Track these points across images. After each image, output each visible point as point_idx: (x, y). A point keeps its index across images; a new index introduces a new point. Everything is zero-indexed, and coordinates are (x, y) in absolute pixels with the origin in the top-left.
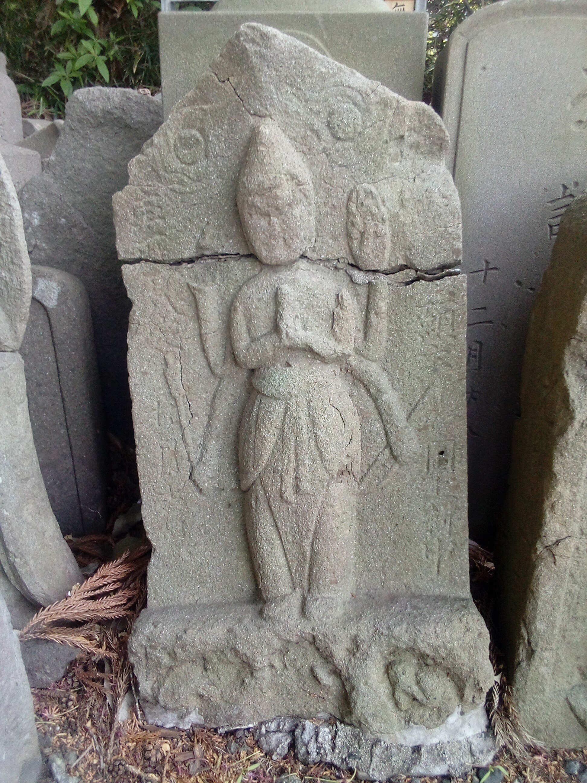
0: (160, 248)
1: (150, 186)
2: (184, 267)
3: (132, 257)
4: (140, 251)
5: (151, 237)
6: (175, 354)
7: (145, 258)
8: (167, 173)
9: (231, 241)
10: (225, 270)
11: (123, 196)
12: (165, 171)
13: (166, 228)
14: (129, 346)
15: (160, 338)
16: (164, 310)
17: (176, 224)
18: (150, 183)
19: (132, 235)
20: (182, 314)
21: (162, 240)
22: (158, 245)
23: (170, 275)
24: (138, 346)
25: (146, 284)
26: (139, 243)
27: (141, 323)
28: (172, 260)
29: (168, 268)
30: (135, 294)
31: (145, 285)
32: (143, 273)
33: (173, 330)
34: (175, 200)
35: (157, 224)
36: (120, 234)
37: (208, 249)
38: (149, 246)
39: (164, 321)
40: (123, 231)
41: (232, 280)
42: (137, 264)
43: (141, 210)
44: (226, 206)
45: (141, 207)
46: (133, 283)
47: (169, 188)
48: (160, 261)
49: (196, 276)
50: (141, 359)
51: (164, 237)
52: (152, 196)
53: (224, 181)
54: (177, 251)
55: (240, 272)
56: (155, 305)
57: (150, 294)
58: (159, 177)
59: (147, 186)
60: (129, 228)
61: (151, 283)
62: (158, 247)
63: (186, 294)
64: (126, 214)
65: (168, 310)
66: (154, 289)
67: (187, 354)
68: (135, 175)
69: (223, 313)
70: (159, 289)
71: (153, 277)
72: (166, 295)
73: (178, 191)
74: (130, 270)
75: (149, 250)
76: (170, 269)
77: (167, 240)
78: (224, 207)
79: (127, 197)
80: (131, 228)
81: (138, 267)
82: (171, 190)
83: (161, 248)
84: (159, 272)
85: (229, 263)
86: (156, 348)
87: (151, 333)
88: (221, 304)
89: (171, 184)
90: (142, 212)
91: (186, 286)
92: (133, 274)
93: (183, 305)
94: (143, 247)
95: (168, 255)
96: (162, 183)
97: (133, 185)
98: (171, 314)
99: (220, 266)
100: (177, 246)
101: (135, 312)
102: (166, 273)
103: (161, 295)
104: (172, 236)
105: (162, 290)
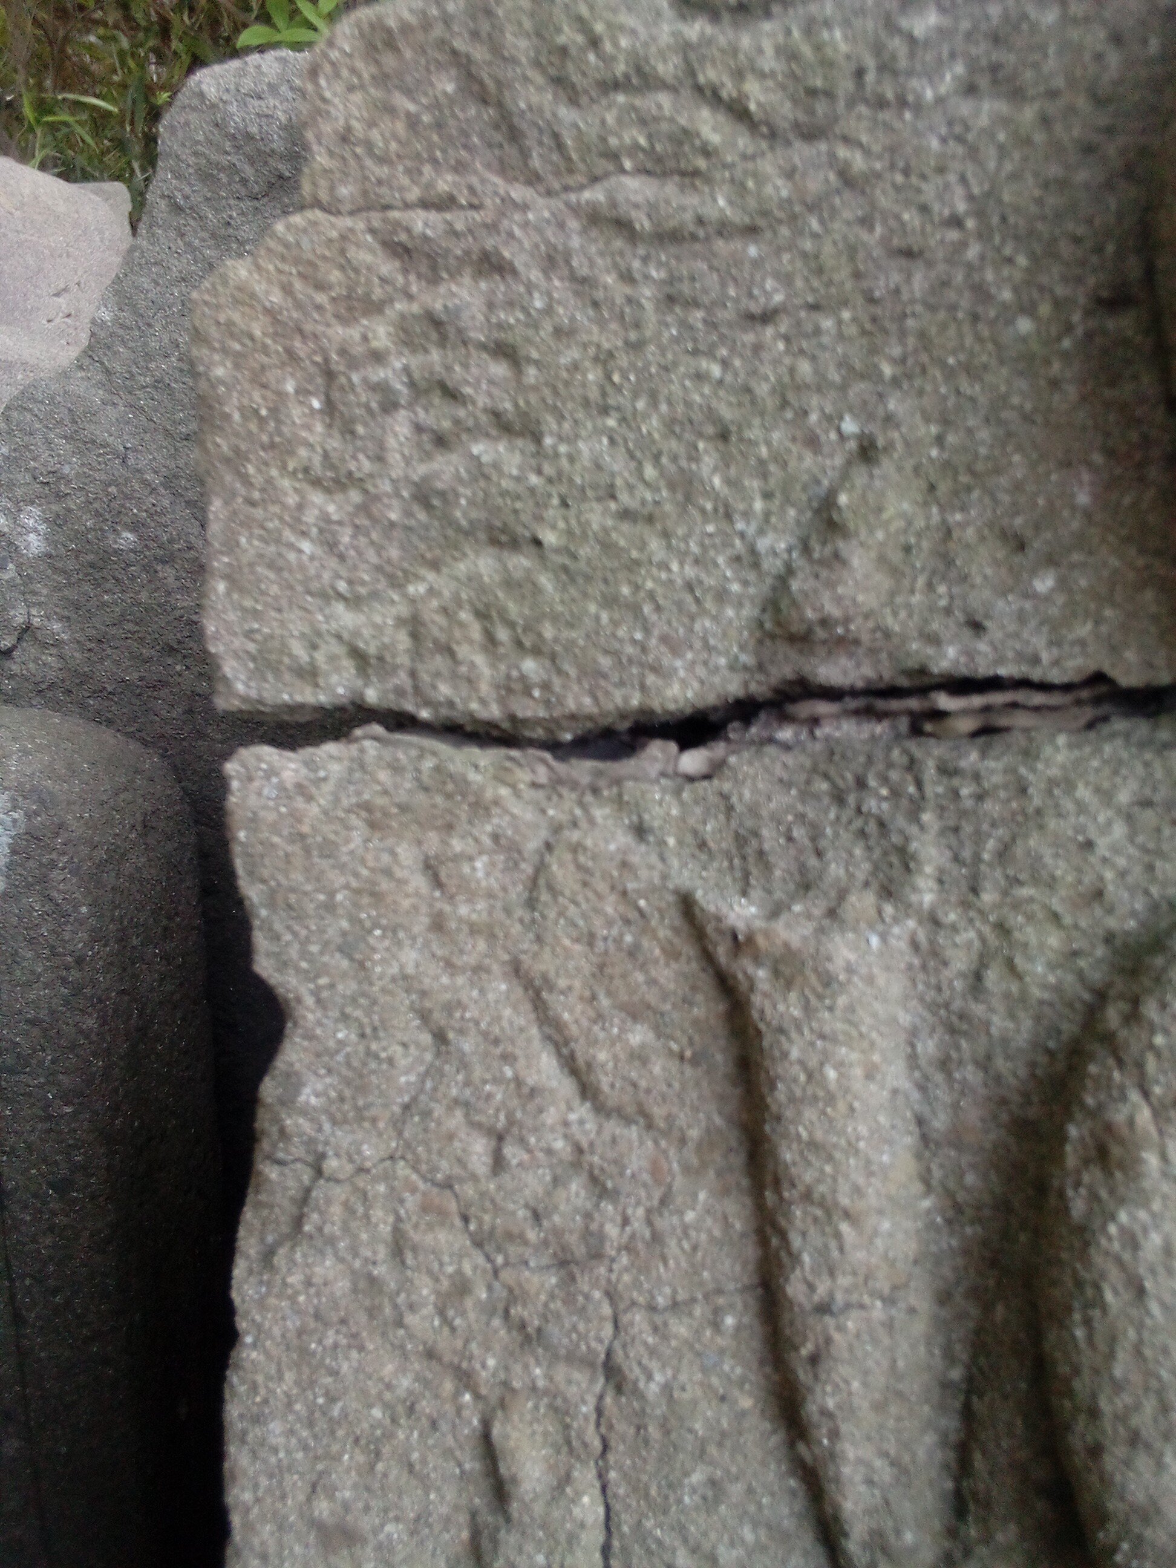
0: (491, 639)
1: (446, 203)
2: (653, 770)
3: (307, 695)
4: (358, 656)
5: (435, 565)
6: (561, 1412)
7: (392, 702)
8: (574, 101)
9: (1044, 583)
10: (991, 807)
11: (259, 288)
12: (559, 82)
13: (540, 502)
14: (242, 1324)
15: (462, 1288)
16: (497, 1080)
17: (618, 464)
18: (444, 183)
19: (306, 546)
20: (628, 1121)
21: (509, 584)
22: (482, 615)
23: (557, 829)
24: (301, 1332)
25: (385, 885)
26: (354, 602)
27: (332, 1164)
28: (573, 717)
29: (542, 775)
30: (304, 954)
31: (377, 896)
32: (367, 807)
33: (558, 1233)
34: (619, 291)
35: (480, 472)
36: (231, 546)
37: (846, 643)
38: (414, 626)
39: (498, 1163)
40: (248, 523)
41: (1052, 884)
42: (331, 748)
43: (379, 374)
44: (1029, 309)
45: (378, 357)
46: (297, 877)
47: (575, 210)
48: (491, 724)
49: (741, 841)
50: (321, 1425)
51: (521, 562)
52: (454, 274)
53: (1028, 114)
54: (616, 654)
55: (1119, 830)
56: (440, 1037)
57: (410, 957)
58: (514, 135)
59: (425, 204)
60: (292, 500)
61: (419, 882)
62: (476, 631)
63: (666, 974)
64: (274, 411)
65: (531, 1080)
66: (438, 925)
67: (653, 1431)
68: (345, 137)
69: (956, 1139)
70: (474, 930)
71: (433, 841)
72: (516, 969)
73: (643, 223)
74: (281, 787)
75: (417, 653)
76: (557, 782)
77: (545, 581)
78: (1007, 315)
79: (287, 290)
80: (300, 507)
81: (335, 768)
82: (594, 218)
83: (503, 634)
84: (481, 808)
85: (1029, 754)
86: (430, 1354)
87: (399, 1247)
88: (944, 1064)
89: (595, 179)
90: (382, 388)
91: (674, 917)
92: (296, 817)
93: (640, 1057)
94: (379, 628)
95: (546, 686)
96: (533, 179)
97: (331, 209)
98: (551, 1116)
99: (946, 771)
100: (615, 624)
101: (293, 1082)
102: (529, 815)
103: (478, 969)
104: (584, 552)
105: (492, 936)
